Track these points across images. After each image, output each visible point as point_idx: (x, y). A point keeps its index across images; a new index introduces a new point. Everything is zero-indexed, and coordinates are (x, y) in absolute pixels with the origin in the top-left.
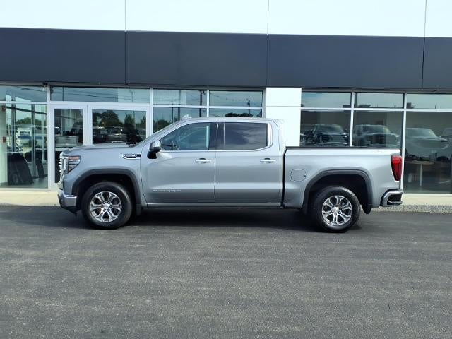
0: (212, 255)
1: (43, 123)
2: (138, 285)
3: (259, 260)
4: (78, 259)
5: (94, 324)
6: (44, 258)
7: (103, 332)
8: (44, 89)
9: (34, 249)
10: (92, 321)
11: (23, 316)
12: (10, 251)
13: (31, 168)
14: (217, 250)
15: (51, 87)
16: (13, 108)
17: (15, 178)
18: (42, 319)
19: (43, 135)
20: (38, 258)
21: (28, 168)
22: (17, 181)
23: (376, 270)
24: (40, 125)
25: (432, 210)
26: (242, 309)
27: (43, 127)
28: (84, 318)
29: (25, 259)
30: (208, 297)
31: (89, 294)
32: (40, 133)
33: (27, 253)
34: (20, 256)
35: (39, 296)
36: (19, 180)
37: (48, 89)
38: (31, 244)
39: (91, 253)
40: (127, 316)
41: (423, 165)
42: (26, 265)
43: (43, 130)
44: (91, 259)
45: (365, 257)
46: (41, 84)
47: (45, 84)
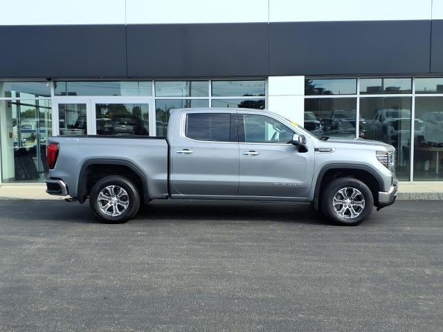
0: (208, 240)
1: (46, 116)
2: (137, 264)
3: (251, 244)
4: (85, 244)
5: (98, 292)
6: (54, 244)
7: (105, 298)
8: (48, 85)
9: (44, 237)
10: (97, 291)
11: (39, 286)
12: (24, 238)
13: (36, 163)
14: (213, 236)
15: (55, 82)
16: (18, 104)
17: (22, 174)
18: (55, 289)
19: (46, 129)
20: (48, 244)
21: (34, 163)
22: (24, 177)
23: (360, 251)
24: (44, 117)
25: (439, 198)
26: (227, 281)
27: (46, 120)
28: (89, 289)
29: (37, 244)
30: (198, 273)
31: (94, 272)
32: (44, 126)
33: (38, 239)
34: (32, 242)
35: (52, 273)
36: (26, 176)
37: (52, 84)
38: (41, 232)
39: (96, 240)
40: (126, 286)
41: (439, 152)
42: (39, 250)
43: (46, 123)
44: (97, 244)
45: (354, 241)
46: (45, 80)
47: (49, 79)
